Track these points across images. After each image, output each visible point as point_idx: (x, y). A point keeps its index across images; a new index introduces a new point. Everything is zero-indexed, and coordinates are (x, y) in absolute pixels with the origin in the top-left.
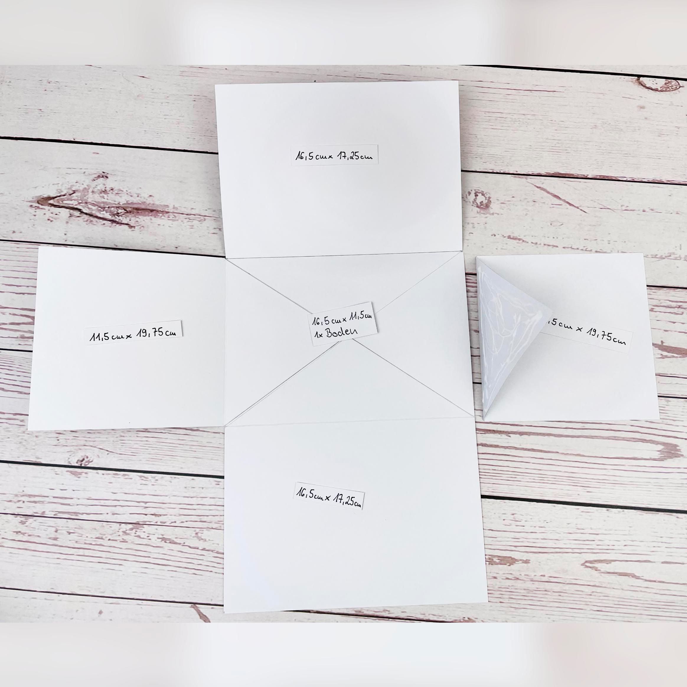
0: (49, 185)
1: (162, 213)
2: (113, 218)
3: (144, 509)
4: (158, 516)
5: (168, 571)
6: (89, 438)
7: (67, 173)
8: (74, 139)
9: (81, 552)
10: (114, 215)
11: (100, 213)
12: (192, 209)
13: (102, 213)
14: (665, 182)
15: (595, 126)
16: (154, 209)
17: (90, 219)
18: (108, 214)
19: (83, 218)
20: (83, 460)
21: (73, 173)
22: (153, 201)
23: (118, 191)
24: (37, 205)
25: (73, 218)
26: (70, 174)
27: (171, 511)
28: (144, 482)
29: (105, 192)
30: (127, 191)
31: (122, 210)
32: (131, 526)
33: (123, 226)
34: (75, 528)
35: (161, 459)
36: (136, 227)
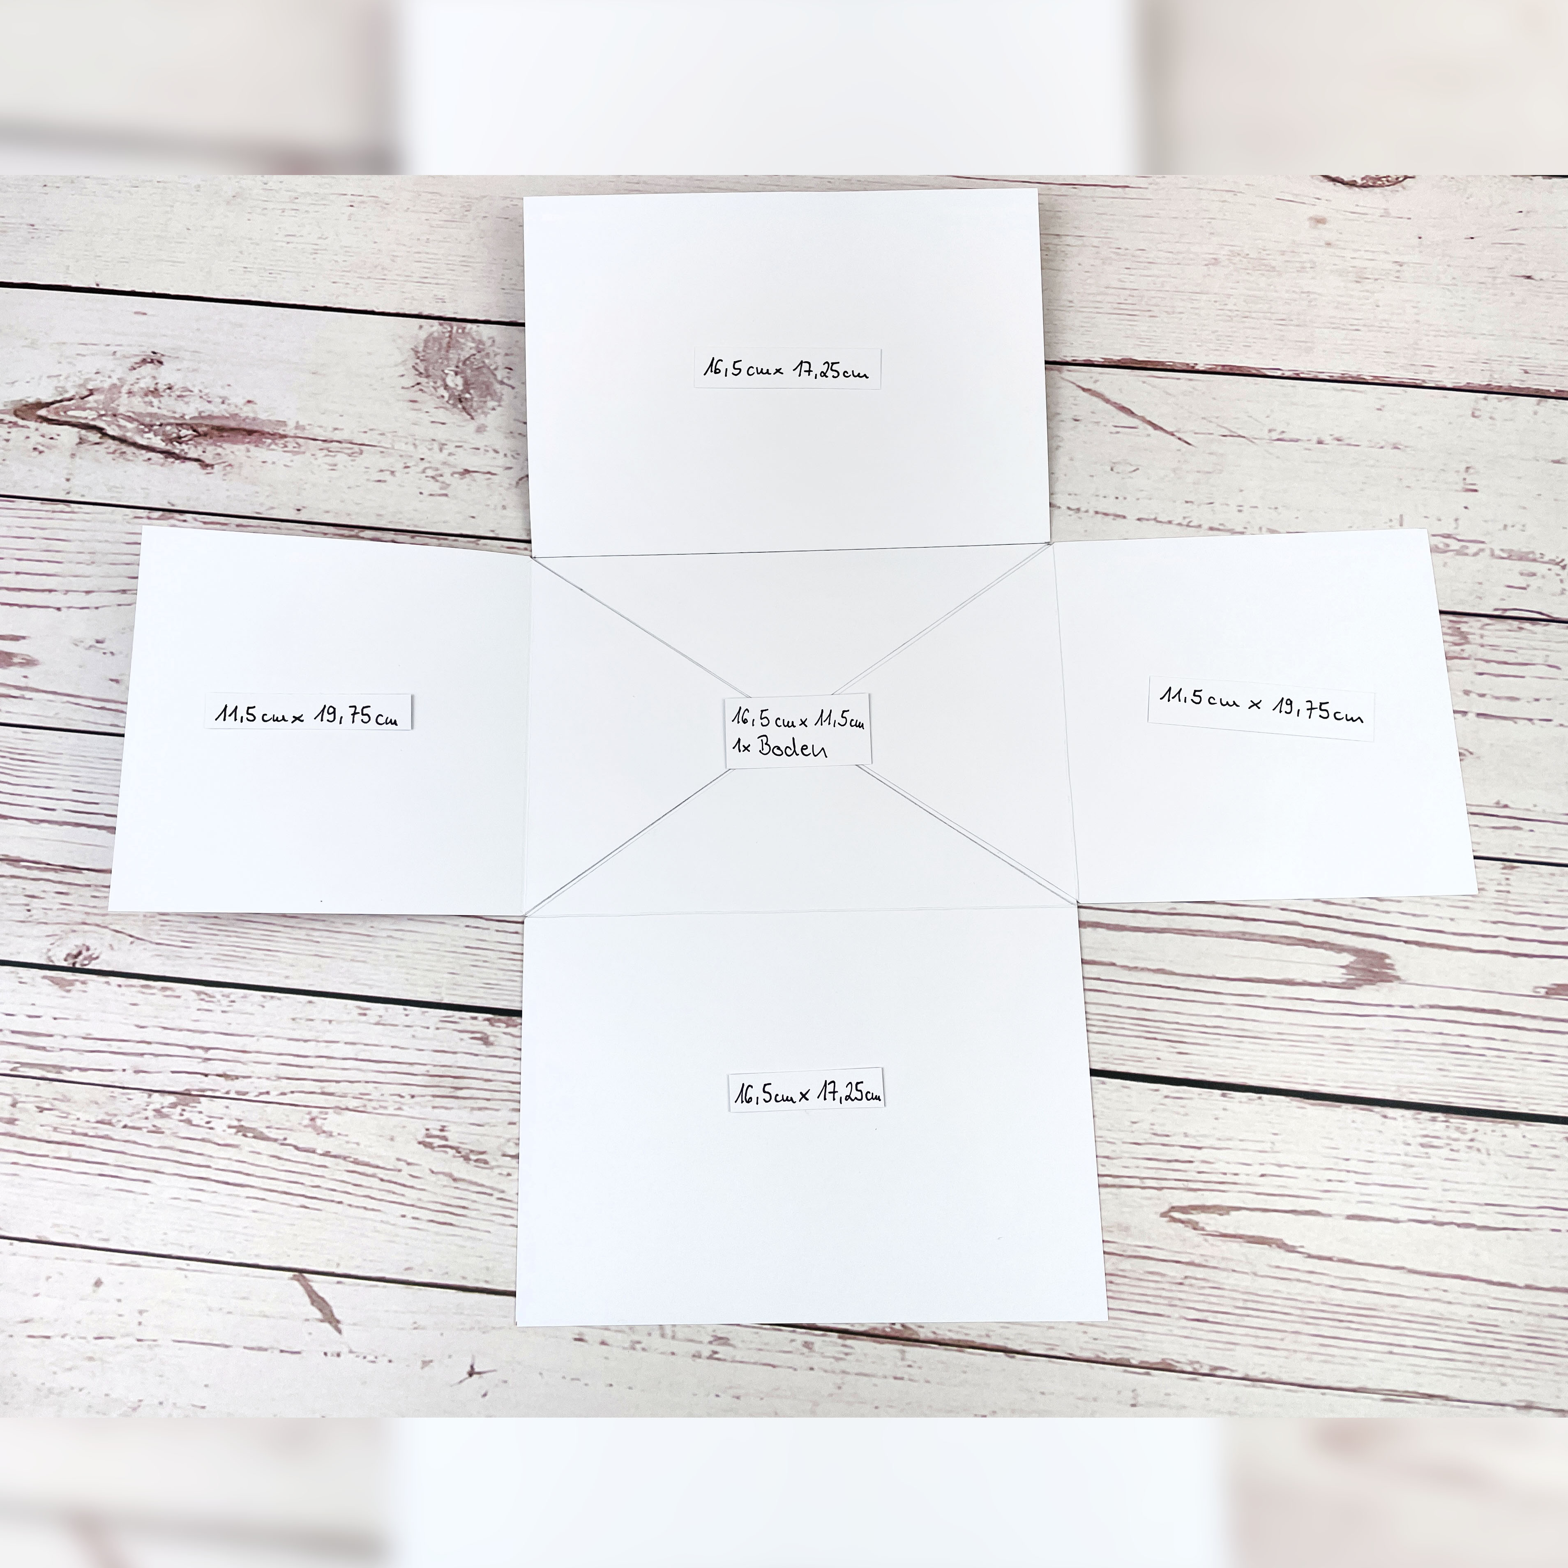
0: (41, 377)
1: (272, 437)
2: (169, 447)
3: (203, 1064)
4: (232, 1079)
5: (248, 1197)
6: (94, 907)
7: (78, 355)
8: (98, 285)
9: (64, 1151)
10: (171, 441)
11: (142, 437)
12: (336, 429)
13: (146, 435)
14: (1369, 379)
15: (1215, 259)
16: (256, 428)
17: (121, 449)
18: (159, 438)
19: (105, 445)
20: (80, 953)
21: (93, 354)
22: (255, 412)
23: (182, 391)
24: (14, 419)
25: (85, 446)
26: (84, 356)
27: (259, 1070)
28: (205, 1005)
29: (155, 392)
30: (200, 391)
31: (188, 430)
32: (172, 1099)
33: (189, 464)
34: (55, 1099)
35: (244, 958)
36: (216, 466)
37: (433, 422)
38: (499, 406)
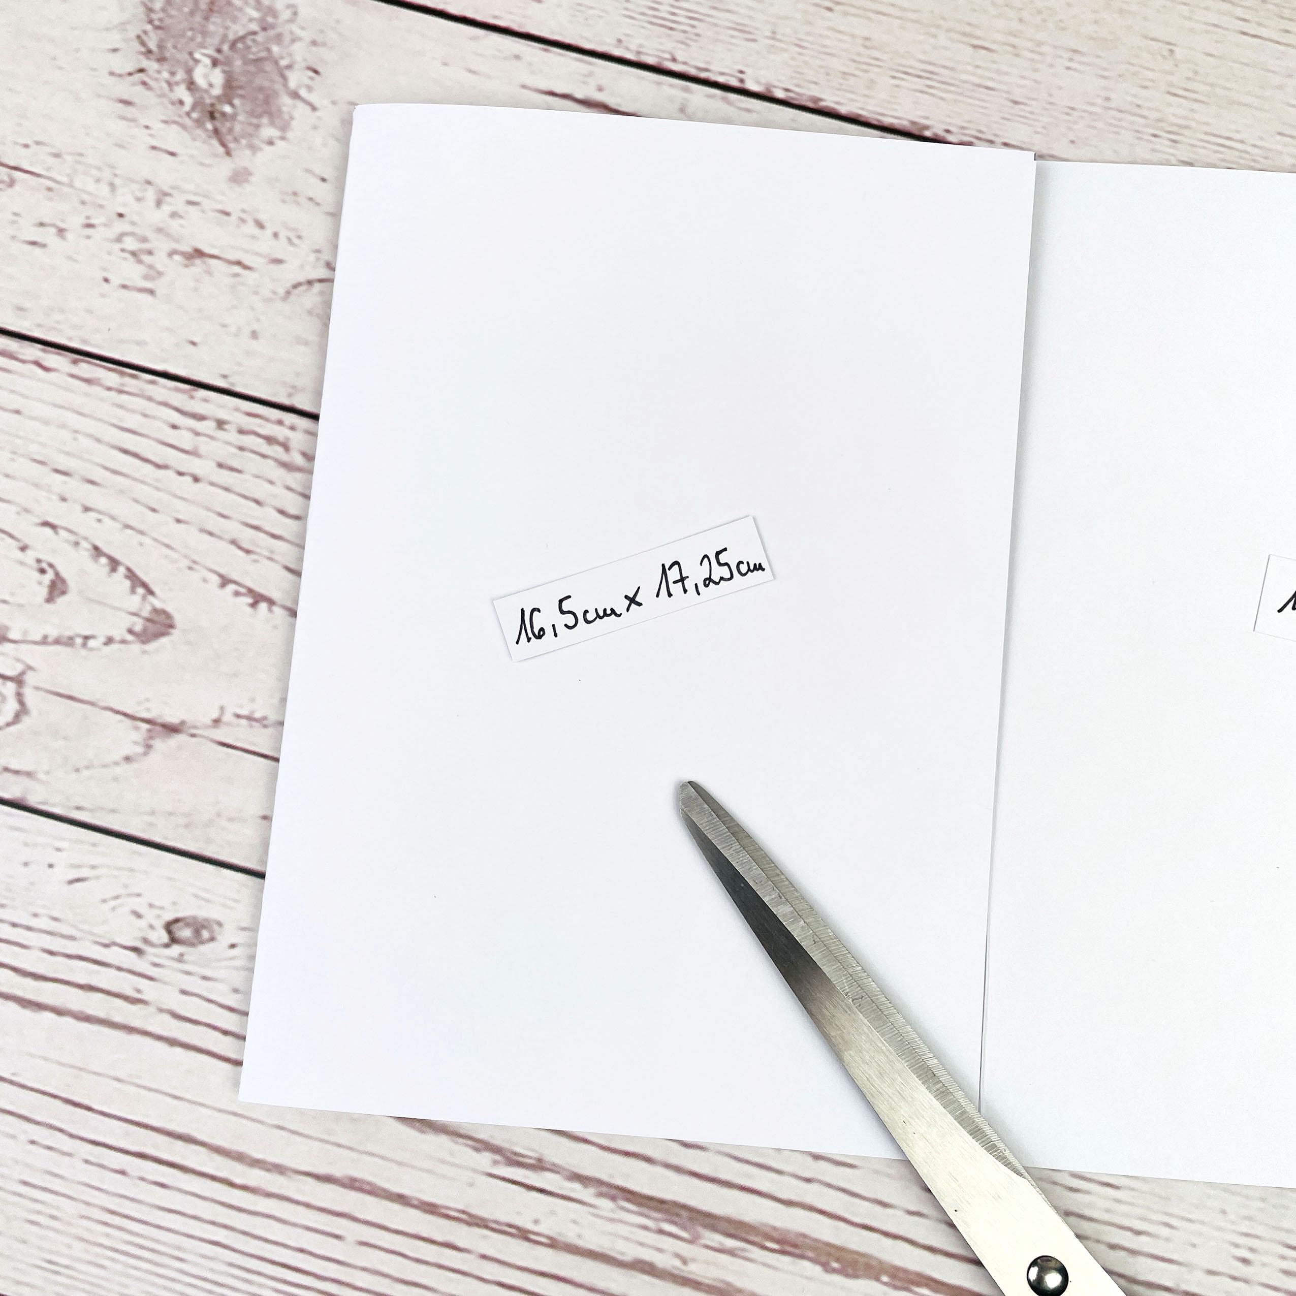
37: (154, 148)
38: (283, 138)
